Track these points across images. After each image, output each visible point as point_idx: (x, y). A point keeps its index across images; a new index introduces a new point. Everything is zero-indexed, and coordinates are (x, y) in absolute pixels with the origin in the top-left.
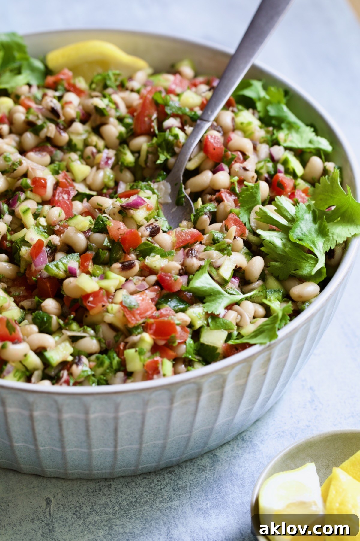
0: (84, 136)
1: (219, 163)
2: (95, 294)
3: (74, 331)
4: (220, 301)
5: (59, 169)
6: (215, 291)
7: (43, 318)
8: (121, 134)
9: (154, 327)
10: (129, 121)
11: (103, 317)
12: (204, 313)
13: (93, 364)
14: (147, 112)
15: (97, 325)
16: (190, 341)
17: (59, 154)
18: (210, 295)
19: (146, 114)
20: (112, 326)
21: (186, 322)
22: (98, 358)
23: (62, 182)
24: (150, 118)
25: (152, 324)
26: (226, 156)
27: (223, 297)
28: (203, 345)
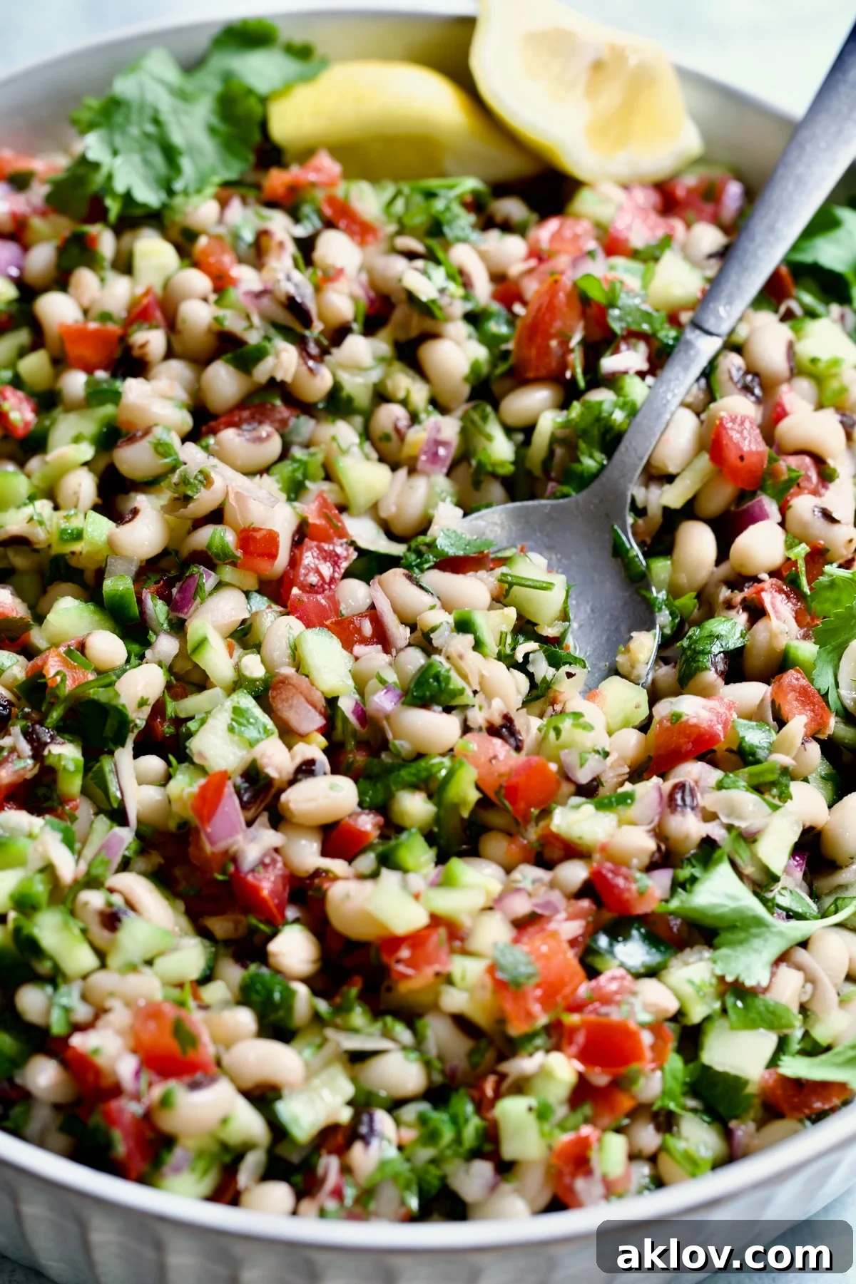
0: (375, 376)
1: (753, 494)
2: (416, 940)
3: (355, 1031)
4: (757, 943)
5: (305, 476)
6: (748, 917)
7: (270, 993)
8: (475, 367)
9: (580, 1038)
10: (498, 327)
11: (437, 995)
12: (714, 981)
13: (409, 1135)
14: (558, 324)
15: (420, 1015)
16: (675, 1062)
17: (305, 426)
18: (732, 927)
19: (553, 331)
20: (461, 1022)
21: (666, 1011)
22: (423, 1120)
23: (315, 525)
24: (565, 342)
25: (573, 1030)
26: (773, 473)
27: (767, 935)
28: (707, 1069)
